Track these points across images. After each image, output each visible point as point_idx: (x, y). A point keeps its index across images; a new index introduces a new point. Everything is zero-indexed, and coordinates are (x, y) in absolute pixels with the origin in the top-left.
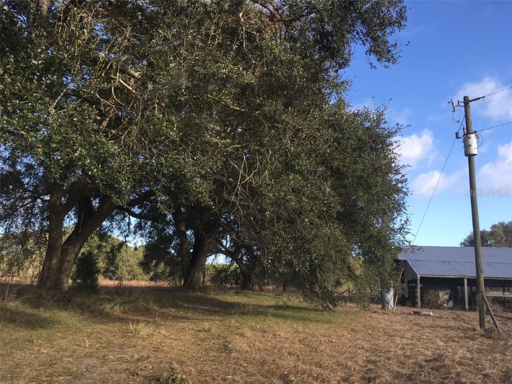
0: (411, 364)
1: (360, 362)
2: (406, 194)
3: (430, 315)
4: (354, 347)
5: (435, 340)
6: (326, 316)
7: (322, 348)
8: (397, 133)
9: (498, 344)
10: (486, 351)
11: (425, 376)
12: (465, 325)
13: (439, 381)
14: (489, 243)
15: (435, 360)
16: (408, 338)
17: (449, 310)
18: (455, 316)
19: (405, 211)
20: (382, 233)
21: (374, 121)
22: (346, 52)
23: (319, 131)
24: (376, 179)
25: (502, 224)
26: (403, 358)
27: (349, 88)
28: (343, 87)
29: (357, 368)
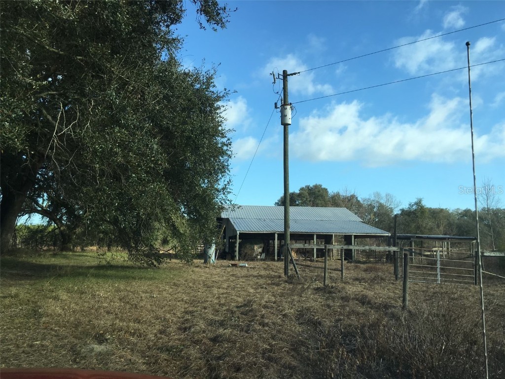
0: (224, 311)
1: (179, 314)
2: (230, 156)
3: (245, 266)
4: (175, 300)
5: (247, 289)
6: (151, 273)
7: (142, 304)
8: (224, 98)
9: (296, 288)
10: (287, 294)
11: (235, 321)
12: (273, 273)
13: (246, 323)
14: (297, 203)
15: (245, 305)
16: (224, 288)
17: (261, 261)
18: (265, 266)
19: (228, 172)
20: (207, 192)
21: (204, 83)
22: (178, 7)
23: (148, 87)
24: (203, 141)
25: (308, 187)
26: (217, 306)
27: (181, 46)
28: (174, 45)
29: (175, 320)
